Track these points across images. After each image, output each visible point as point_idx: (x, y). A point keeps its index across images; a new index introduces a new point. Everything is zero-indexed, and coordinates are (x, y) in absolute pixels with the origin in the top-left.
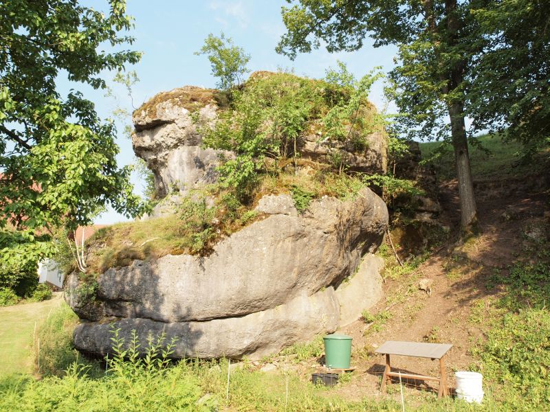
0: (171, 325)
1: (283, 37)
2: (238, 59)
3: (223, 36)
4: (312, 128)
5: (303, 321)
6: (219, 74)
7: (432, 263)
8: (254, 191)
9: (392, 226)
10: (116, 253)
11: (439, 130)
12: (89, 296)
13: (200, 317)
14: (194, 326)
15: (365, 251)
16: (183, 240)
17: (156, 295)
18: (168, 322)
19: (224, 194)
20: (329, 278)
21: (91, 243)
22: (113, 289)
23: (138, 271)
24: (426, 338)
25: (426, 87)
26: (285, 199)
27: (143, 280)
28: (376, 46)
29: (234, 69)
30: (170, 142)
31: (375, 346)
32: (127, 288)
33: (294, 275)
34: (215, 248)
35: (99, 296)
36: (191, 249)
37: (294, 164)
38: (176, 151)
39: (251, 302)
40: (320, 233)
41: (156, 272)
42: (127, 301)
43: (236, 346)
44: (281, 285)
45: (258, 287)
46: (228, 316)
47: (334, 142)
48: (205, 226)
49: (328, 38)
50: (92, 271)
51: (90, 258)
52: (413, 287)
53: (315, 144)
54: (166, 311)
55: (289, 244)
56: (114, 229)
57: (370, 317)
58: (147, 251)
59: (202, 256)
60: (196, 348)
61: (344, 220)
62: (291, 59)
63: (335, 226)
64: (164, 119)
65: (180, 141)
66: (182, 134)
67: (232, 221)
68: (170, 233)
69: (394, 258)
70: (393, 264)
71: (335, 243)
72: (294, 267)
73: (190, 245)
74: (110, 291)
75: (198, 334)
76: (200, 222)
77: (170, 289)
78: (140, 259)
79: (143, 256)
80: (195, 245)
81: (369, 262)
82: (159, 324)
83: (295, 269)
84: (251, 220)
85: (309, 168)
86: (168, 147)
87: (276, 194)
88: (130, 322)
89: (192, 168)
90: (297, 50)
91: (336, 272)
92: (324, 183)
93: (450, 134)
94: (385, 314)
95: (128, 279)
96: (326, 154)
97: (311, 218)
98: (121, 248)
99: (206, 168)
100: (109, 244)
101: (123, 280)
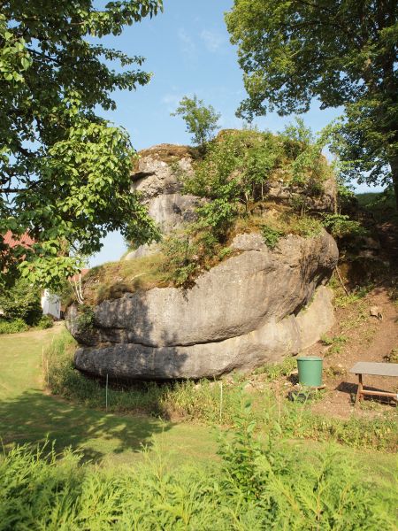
0: (160, 349)
1: (242, 103)
2: (209, 117)
3: (195, 98)
4: (275, 176)
5: (272, 345)
6: (193, 131)
7: (378, 293)
8: (229, 231)
9: (340, 263)
10: (109, 287)
11: (383, 176)
12: (88, 325)
13: (185, 342)
14: (180, 350)
15: (319, 283)
16: (167, 275)
17: (145, 323)
18: (156, 347)
19: (201, 235)
20: (292, 307)
21: (86, 279)
22: (108, 318)
23: (129, 302)
24: (387, 359)
25: (376, 138)
26: (256, 237)
27: (134, 311)
28: (322, 108)
29: (206, 126)
30: (151, 191)
31: (340, 366)
32: (120, 317)
33: (265, 304)
34: (196, 281)
35: (96, 324)
36: (175, 282)
37: (261, 207)
38: (156, 199)
39: (228, 329)
40: (287, 266)
41: (145, 303)
42: (120, 329)
43: (215, 367)
44: (254, 313)
45: (235, 315)
46: (209, 341)
47: (295, 188)
48: (187, 262)
49: (279, 104)
50: (88, 304)
51: (87, 292)
52: (365, 314)
53: (278, 190)
54: (155, 337)
55: (260, 276)
56: (105, 267)
57: (329, 340)
58: (137, 284)
59: (185, 288)
60: (183, 369)
61: (307, 255)
62: (249, 122)
63: (300, 261)
64: (145, 171)
65: (160, 191)
66: (161, 184)
67: (211, 257)
68: (155, 269)
69: (342, 290)
70: (341, 295)
71: (299, 276)
72: (265, 297)
73: (174, 278)
74: (105, 320)
75: (184, 357)
76: (182, 259)
77: (158, 318)
78: (130, 292)
79: (133, 289)
80: (179, 279)
81: (322, 293)
82: (149, 348)
83: (266, 299)
84: (227, 256)
85: (274, 211)
86: (149, 196)
87: (248, 233)
88: (124, 347)
89: (170, 213)
90: (254, 114)
91: (298, 301)
92: (289, 223)
93: (391, 180)
94: (342, 338)
95: (121, 309)
96: (287, 199)
97: (279, 253)
98: (112, 283)
99: (183, 213)
100: (102, 280)
101: (116, 310)
